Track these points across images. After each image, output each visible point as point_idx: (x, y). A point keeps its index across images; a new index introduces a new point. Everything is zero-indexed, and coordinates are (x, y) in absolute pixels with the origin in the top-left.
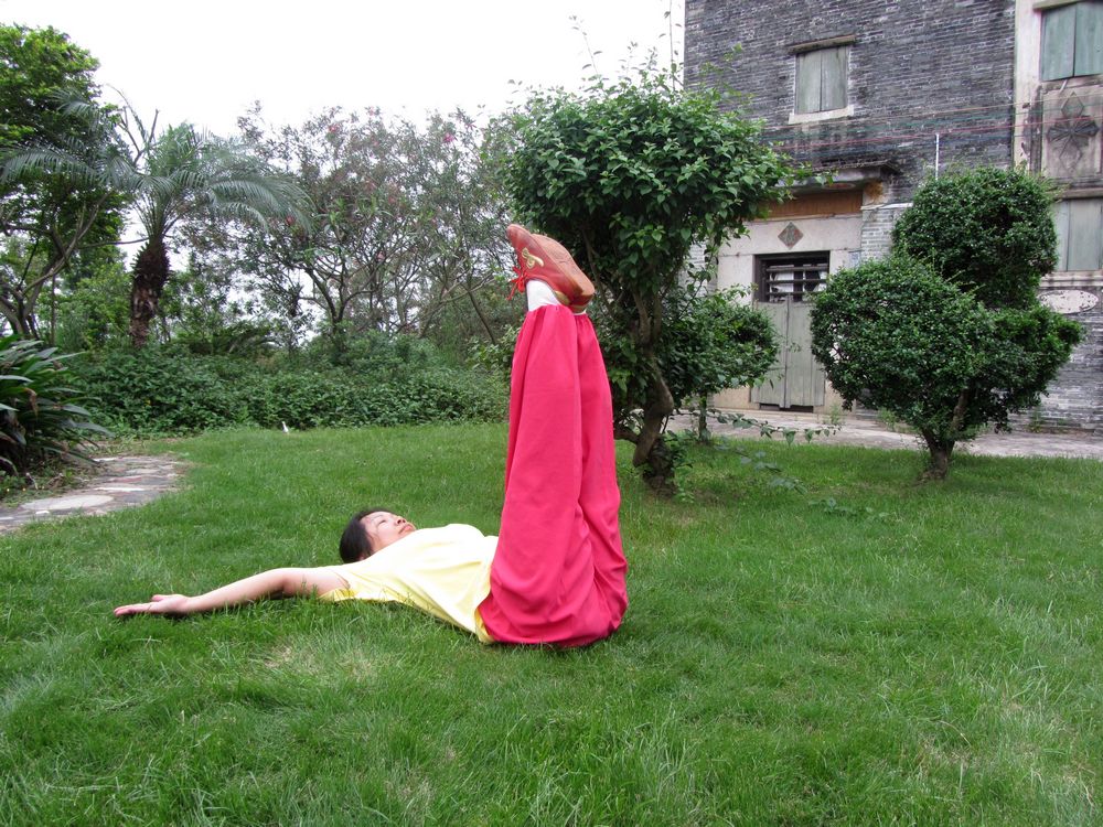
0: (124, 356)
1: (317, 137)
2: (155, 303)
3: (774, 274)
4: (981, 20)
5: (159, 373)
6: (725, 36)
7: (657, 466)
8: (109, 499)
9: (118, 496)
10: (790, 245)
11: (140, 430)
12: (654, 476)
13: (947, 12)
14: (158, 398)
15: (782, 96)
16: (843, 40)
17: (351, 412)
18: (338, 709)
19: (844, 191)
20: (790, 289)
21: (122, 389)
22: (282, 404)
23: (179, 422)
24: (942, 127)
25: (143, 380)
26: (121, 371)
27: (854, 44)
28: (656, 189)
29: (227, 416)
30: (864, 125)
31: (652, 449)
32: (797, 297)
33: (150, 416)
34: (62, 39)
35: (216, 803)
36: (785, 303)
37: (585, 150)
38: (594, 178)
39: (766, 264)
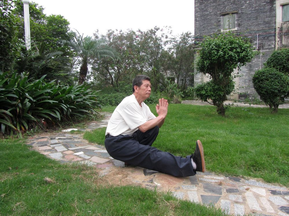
4: (268, 7)
6: (205, 11)
7: (222, 111)
13: (259, 5)
15: (219, 25)
16: (234, 12)
24: (259, 33)
27: (237, 13)
30: (240, 32)
31: (221, 107)
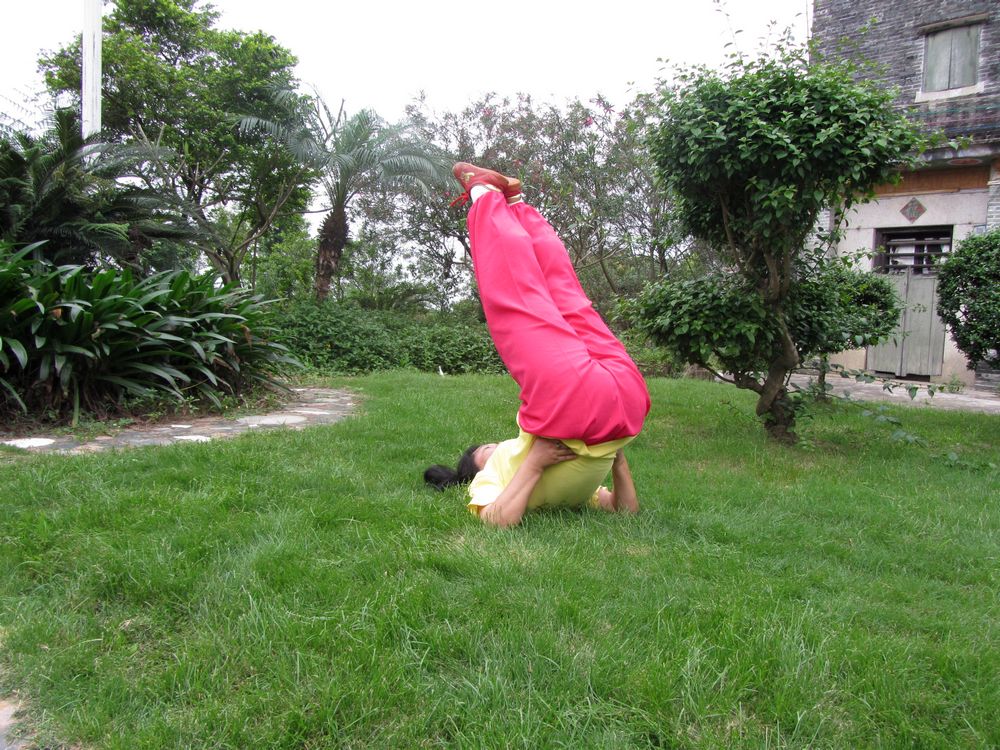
0: (309, 307)
1: (473, 121)
2: (336, 263)
3: (894, 248)
5: (338, 322)
6: (853, 20)
7: (779, 416)
8: (302, 419)
9: (309, 417)
10: (912, 219)
11: (322, 369)
12: (776, 424)
14: (337, 343)
15: (909, 76)
16: (974, 18)
17: (496, 362)
18: (510, 582)
19: (970, 167)
20: (911, 262)
21: (308, 334)
22: (437, 353)
23: (353, 363)
25: (325, 328)
26: (308, 319)
27: (986, 22)
28: (791, 155)
29: (392, 360)
30: (995, 101)
31: (775, 399)
32: (918, 270)
33: (330, 358)
34: (270, 40)
35: (419, 638)
36: (905, 275)
37: (726, 120)
38: (732, 145)
39: (887, 237)
